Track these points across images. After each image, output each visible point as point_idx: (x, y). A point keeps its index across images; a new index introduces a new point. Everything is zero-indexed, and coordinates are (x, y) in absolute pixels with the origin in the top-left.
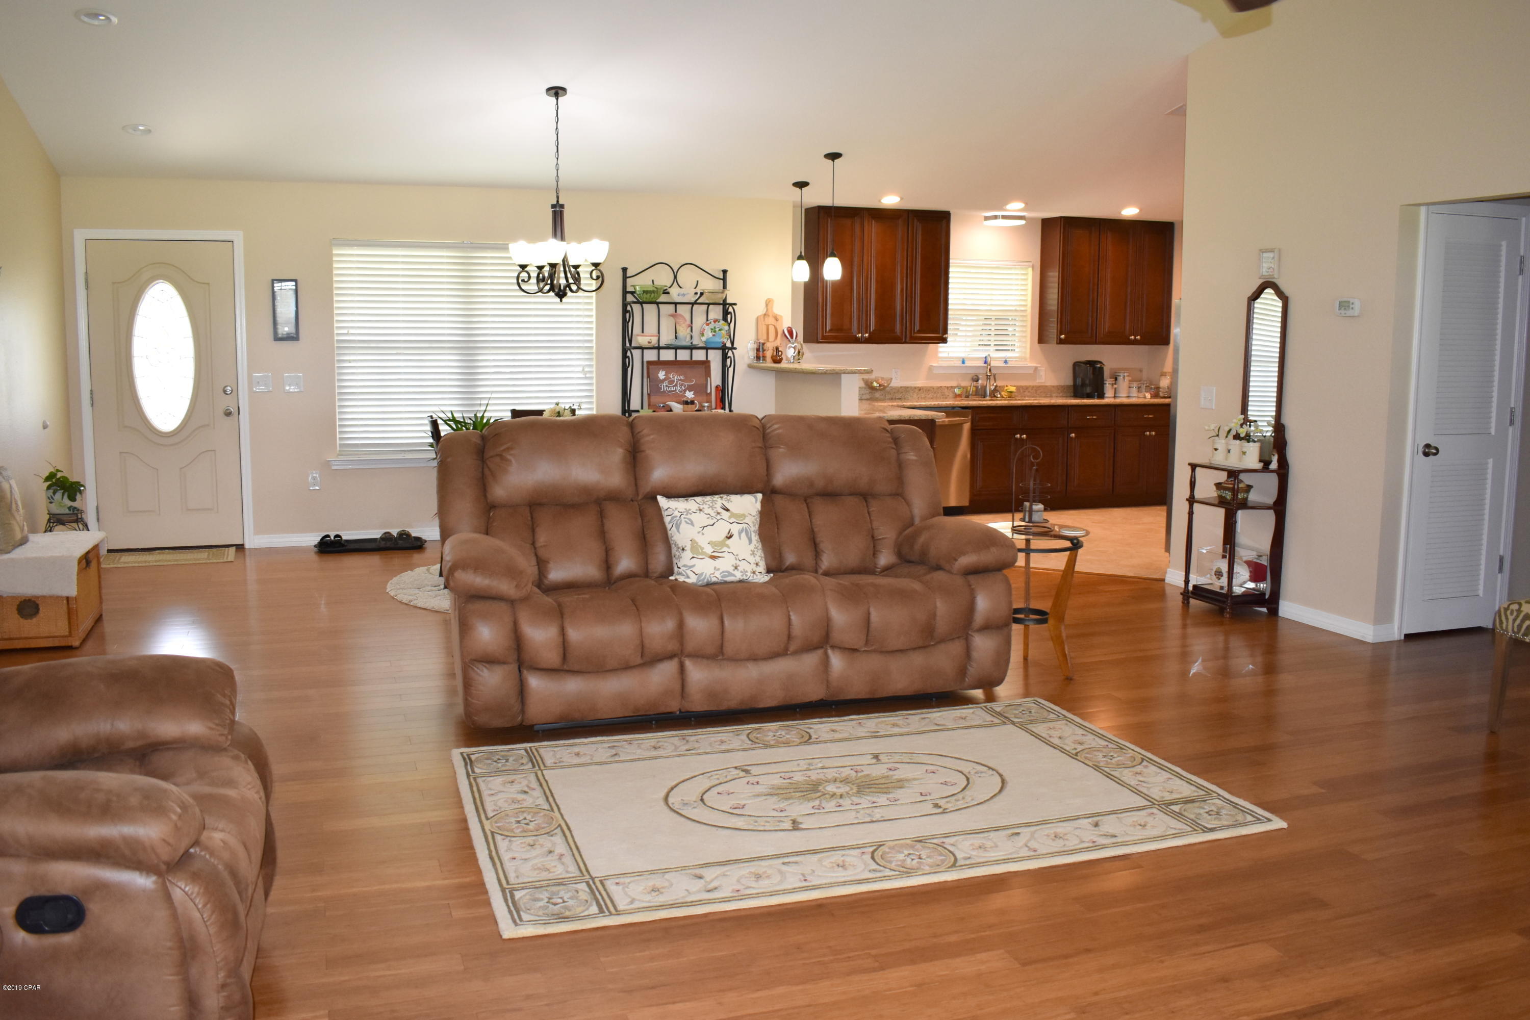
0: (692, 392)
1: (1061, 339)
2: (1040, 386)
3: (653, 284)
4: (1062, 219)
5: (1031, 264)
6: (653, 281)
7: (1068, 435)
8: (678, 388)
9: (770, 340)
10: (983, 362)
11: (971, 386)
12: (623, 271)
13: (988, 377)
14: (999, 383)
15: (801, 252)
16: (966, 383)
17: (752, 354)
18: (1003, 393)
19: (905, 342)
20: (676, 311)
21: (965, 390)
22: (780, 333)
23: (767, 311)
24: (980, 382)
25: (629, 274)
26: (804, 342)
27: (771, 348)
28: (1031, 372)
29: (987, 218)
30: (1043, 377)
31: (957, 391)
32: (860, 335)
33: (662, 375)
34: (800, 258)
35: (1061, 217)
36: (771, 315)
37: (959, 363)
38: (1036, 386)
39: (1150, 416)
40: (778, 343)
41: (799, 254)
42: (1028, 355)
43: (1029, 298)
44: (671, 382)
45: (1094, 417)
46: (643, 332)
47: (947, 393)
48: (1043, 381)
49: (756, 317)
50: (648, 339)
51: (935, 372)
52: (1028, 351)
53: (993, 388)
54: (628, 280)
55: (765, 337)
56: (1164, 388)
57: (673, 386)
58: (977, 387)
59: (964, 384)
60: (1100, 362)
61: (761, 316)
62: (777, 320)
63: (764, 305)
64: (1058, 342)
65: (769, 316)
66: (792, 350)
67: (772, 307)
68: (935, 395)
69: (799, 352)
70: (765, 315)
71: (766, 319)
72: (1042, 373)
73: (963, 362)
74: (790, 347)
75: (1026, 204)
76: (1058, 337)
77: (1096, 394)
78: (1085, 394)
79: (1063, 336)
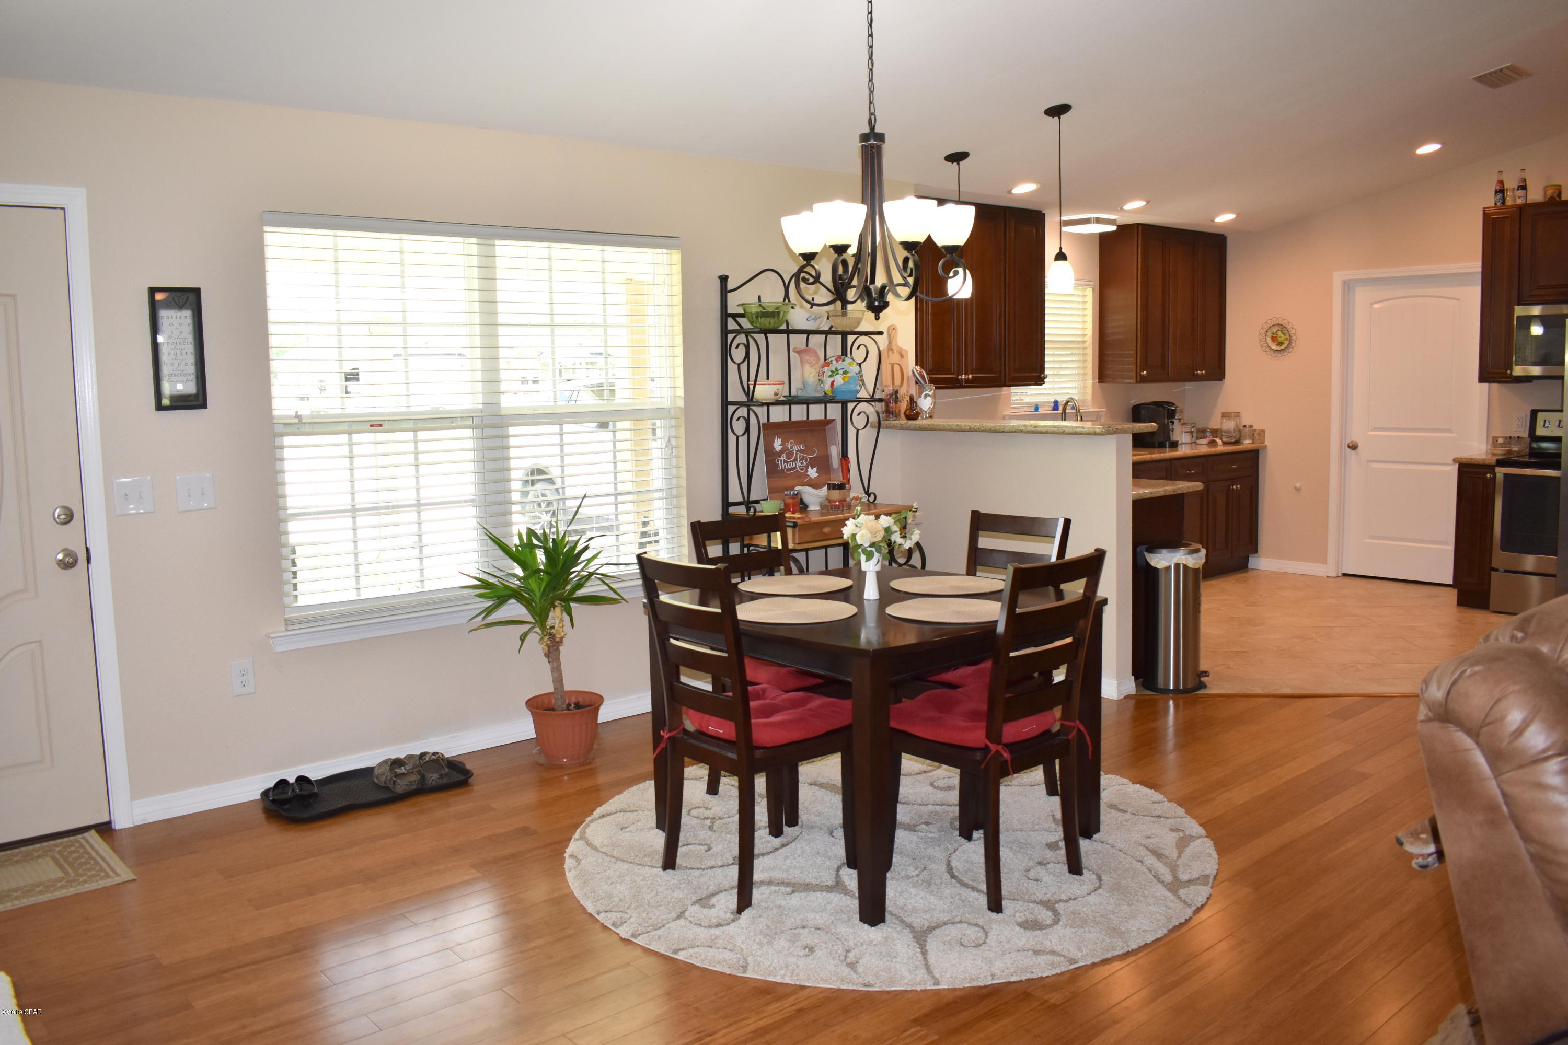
0: (815, 469)
1: (1142, 377)
3: (760, 300)
4: (1140, 227)
5: (1092, 286)
6: (759, 297)
8: (799, 464)
10: (1051, 408)
12: (721, 282)
19: (1004, 385)
20: (807, 345)
25: (731, 285)
29: (1067, 223)
32: (963, 377)
33: (777, 445)
35: (1138, 224)
36: (895, 349)
39: (1233, 466)
40: (907, 390)
42: (1089, 398)
44: (790, 455)
45: (1192, 472)
46: (768, 378)
50: (774, 388)
52: (1090, 392)
54: (729, 295)
56: (1228, 432)
57: (792, 461)
60: (1173, 404)
61: (883, 350)
62: (902, 357)
64: (1138, 380)
67: (896, 338)
70: (888, 349)
74: (927, 395)
75: (1148, 202)
76: (1139, 374)
77: (1167, 442)
78: (1156, 444)
79: (1145, 372)
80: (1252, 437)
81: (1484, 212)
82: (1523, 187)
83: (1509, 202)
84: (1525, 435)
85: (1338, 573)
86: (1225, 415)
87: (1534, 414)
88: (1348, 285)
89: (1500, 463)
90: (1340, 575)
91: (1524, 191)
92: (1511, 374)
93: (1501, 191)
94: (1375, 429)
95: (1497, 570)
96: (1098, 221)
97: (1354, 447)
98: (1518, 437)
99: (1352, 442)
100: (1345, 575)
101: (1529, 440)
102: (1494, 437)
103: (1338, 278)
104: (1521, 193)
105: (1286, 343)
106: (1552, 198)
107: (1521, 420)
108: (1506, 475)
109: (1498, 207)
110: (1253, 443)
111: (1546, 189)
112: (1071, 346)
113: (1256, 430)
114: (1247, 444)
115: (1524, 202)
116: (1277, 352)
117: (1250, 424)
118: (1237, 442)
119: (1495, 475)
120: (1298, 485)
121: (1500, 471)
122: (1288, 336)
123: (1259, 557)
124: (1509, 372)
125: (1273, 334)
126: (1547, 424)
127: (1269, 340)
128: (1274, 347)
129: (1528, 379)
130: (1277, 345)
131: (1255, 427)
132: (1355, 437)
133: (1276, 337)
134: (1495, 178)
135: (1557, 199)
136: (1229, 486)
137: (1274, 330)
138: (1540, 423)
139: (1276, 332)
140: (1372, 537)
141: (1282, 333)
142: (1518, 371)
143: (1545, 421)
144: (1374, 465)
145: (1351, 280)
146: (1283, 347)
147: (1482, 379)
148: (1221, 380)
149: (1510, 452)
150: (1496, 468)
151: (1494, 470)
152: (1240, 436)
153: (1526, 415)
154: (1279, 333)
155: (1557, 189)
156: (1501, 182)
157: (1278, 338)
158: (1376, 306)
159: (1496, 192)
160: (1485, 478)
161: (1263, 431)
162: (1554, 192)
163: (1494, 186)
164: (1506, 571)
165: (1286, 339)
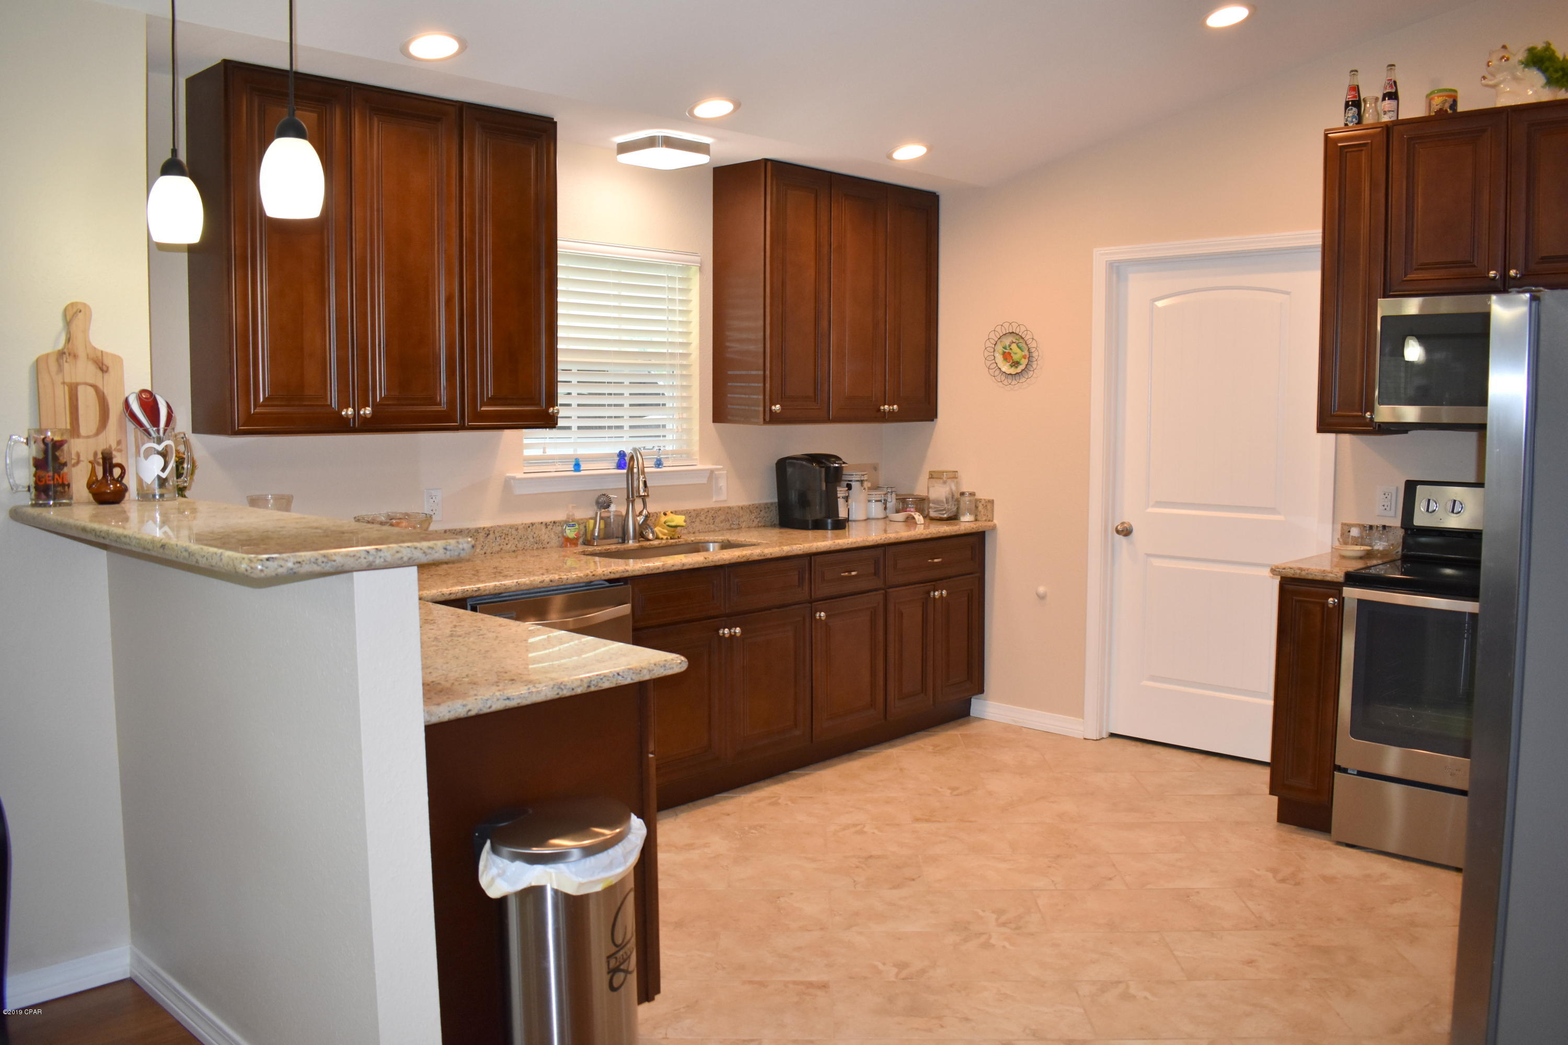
1: (771, 414)
2: (720, 509)
4: (769, 164)
5: (698, 259)
7: (812, 616)
9: (83, 431)
10: (614, 465)
11: (595, 519)
13: (630, 500)
14: (652, 508)
15: (174, 151)
16: (585, 513)
17: (25, 476)
18: (657, 529)
19: (462, 428)
21: (582, 527)
22: (116, 409)
23: (68, 340)
24: (613, 508)
26: (195, 430)
27: (87, 456)
28: (705, 481)
29: (624, 148)
30: (724, 489)
31: (570, 533)
32: (350, 411)
34: (171, 167)
35: (766, 160)
36: (82, 353)
37: (567, 470)
38: (712, 509)
39: (936, 560)
40: (109, 439)
41: (169, 156)
42: (696, 448)
43: (695, 328)
45: (853, 573)
47: (545, 537)
48: (723, 497)
49: (35, 359)
51: (518, 491)
52: (696, 438)
53: (641, 519)
55: (64, 422)
56: (937, 502)
58: (606, 520)
59: (580, 514)
60: (838, 458)
61: (47, 355)
62: (103, 368)
63: (60, 324)
64: (768, 419)
65: (75, 356)
66: (156, 462)
67: (86, 331)
68: (520, 545)
69: (180, 462)
70: (61, 354)
71: (66, 366)
72: (723, 483)
73: (577, 467)
74: (151, 451)
75: (737, 105)
76: (767, 409)
77: (829, 521)
78: (810, 522)
79: (778, 406)
80: (975, 510)
81: (1326, 136)
82: (1392, 96)
83: (1368, 118)
84: (1396, 522)
85: (1100, 732)
86: (933, 476)
87: (1411, 487)
88: (1116, 270)
89: (1353, 579)
90: (1105, 735)
91: (1394, 103)
92: (1372, 419)
93: (1355, 103)
94: (1159, 504)
95: (1345, 771)
96: (669, 142)
97: (1126, 532)
98: (1384, 527)
99: (1123, 523)
100: (1113, 735)
101: (1401, 533)
102: (1343, 524)
103: (1102, 256)
104: (1388, 104)
105: (1024, 362)
106: (1441, 112)
107: (1389, 497)
108: (1361, 602)
109: (1351, 127)
110: (976, 520)
111: (1430, 98)
112: (639, 361)
113: (980, 500)
114: (967, 523)
115: (1394, 118)
116: (1010, 376)
117: (971, 490)
118: (954, 518)
119: (1342, 600)
120: (1041, 590)
121: (1352, 594)
122: (1026, 353)
123: (985, 699)
124: (1368, 415)
125: (1005, 348)
126: (1433, 506)
127: (999, 358)
128: (1006, 368)
129: (1402, 428)
130: (1012, 366)
131: (978, 496)
132: (1128, 516)
133: (1009, 354)
134: (1346, 82)
135: (1450, 111)
136: (928, 593)
137: (1007, 341)
138: (1420, 507)
139: (1010, 346)
140: (1153, 678)
141: (1018, 347)
142: (1384, 413)
143: (1429, 500)
144: (1157, 562)
145: (1120, 261)
146: (1019, 370)
147: (1324, 426)
148: (933, 420)
149: (1369, 555)
150: (1344, 588)
151: (1341, 592)
152: (958, 509)
153: (1397, 488)
154: (1014, 346)
155: (1449, 96)
156: (1355, 89)
157: (1012, 355)
158: (1160, 304)
159: (1347, 105)
160: (1324, 605)
161: (992, 502)
162: (1444, 102)
163: (1343, 95)
164: (1361, 773)
165: (1024, 357)
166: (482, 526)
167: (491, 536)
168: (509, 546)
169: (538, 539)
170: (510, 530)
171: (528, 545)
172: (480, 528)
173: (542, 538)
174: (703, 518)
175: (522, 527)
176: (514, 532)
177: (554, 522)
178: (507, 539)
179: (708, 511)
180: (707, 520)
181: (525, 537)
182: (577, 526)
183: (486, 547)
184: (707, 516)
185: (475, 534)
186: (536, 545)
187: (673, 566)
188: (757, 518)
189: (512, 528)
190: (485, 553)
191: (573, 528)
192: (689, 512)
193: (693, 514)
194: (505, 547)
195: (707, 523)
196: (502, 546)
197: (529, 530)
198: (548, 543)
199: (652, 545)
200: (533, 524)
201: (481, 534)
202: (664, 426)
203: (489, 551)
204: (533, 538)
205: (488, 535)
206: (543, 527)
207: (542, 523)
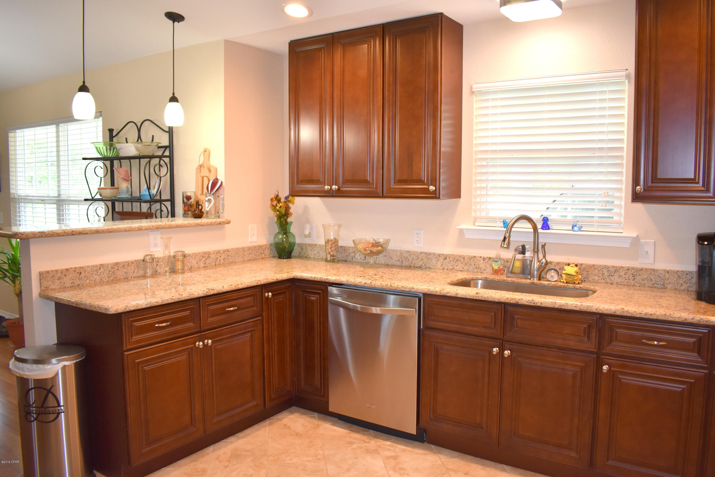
6: (126, 138)
9: (204, 193)
12: (109, 132)
13: (536, 251)
19: (382, 197)
20: (121, 166)
28: (627, 245)
31: (496, 266)
32: (328, 187)
38: (633, 268)
48: (650, 261)
51: (467, 236)
52: (623, 212)
53: (541, 264)
55: (200, 190)
70: (201, 166)
72: (649, 249)
166: (442, 253)
167: (447, 259)
168: (458, 267)
169: (477, 266)
170: (459, 258)
171: (471, 268)
172: (441, 254)
173: (481, 266)
174: (622, 273)
175: (467, 257)
176: (462, 259)
177: (489, 258)
178: (457, 263)
179: (628, 270)
180: (627, 277)
181: (469, 264)
182: (500, 263)
183: (444, 265)
184: (627, 273)
185: (438, 257)
186: (476, 270)
187: (448, 293)
188: (687, 283)
189: (461, 257)
190: (443, 269)
191: (496, 263)
192: (607, 267)
193: (612, 269)
194: (455, 267)
195: (626, 278)
196: (454, 266)
197: (472, 260)
198: (484, 270)
199: (542, 284)
200: (474, 257)
201: (441, 258)
202: (613, 202)
203: (446, 268)
204: (475, 265)
205: (446, 259)
206: (482, 260)
207: (481, 257)
